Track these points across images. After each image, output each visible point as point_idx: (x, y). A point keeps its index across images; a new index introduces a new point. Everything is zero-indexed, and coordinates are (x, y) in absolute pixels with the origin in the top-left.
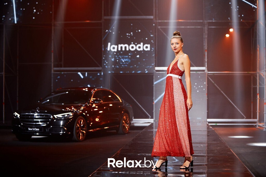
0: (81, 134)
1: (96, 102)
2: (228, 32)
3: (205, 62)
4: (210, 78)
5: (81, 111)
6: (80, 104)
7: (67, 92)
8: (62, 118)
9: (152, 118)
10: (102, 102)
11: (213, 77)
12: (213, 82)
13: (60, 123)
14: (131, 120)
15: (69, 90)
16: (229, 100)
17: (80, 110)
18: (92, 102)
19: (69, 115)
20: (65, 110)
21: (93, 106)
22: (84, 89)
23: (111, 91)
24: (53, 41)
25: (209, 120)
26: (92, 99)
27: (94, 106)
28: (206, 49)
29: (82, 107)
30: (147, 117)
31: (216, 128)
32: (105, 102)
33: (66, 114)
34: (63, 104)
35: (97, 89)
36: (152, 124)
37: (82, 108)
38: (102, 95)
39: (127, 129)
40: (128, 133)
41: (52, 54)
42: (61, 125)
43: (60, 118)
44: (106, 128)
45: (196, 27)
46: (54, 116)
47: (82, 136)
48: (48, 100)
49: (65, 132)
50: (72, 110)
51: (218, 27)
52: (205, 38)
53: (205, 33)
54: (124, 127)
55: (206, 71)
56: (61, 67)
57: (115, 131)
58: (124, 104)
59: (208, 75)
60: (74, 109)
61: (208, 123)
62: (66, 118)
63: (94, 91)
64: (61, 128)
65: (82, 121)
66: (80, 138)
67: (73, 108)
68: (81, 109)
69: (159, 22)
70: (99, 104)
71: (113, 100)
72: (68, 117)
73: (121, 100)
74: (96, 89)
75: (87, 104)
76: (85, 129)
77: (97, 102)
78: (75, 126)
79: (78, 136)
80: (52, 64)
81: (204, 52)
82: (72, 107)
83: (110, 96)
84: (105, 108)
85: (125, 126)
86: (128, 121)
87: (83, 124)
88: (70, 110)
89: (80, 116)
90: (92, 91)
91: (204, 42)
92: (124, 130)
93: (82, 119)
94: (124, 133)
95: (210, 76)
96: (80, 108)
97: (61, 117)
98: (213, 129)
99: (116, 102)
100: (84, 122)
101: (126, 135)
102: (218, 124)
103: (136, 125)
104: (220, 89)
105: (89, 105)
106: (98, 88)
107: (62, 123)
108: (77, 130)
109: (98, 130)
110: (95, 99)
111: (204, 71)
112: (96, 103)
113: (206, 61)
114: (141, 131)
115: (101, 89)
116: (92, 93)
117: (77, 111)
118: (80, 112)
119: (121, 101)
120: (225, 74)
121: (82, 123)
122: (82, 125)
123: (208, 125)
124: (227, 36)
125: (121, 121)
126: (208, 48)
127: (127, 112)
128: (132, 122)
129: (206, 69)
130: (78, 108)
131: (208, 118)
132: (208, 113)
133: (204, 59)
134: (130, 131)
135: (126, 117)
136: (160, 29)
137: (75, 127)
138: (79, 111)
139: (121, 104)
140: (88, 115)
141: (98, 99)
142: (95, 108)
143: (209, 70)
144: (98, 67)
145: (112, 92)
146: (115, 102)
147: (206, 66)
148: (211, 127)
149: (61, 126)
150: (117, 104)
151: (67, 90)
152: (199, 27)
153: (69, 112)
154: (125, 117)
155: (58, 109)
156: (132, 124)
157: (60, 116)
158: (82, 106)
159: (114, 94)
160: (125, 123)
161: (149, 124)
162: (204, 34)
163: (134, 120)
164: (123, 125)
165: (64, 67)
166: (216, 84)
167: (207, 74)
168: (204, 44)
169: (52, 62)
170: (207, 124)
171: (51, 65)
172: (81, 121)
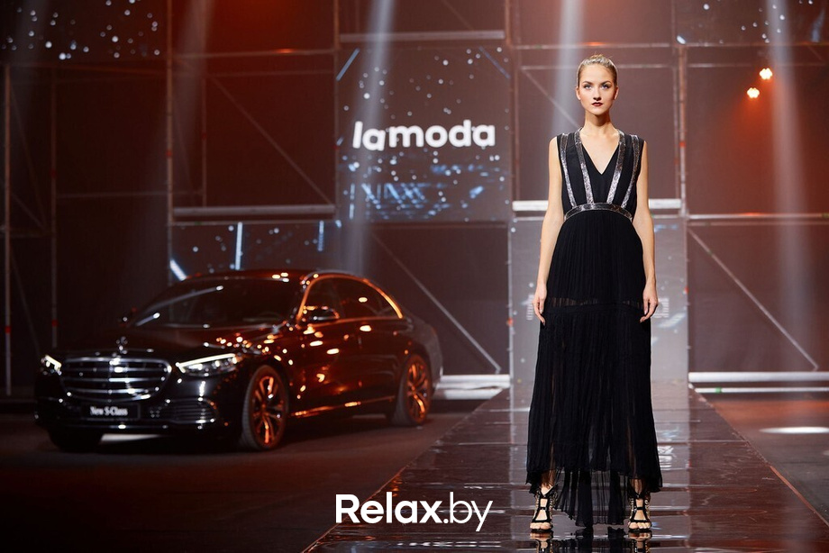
0: (267, 427)
1: (315, 318)
2: (756, 83)
3: (680, 182)
4: (696, 237)
5: (267, 349)
6: (263, 327)
7: (219, 288)
8: (204, 371)
9: (505, 371)
10: (337, 316)
11: (706, 231)
12: (708, 250)
13: (197, 390)
14: (434, 378)
15: (226, 278)
16: (762, 308)
17: (264, 346)
18: (304, 320)
19: (226, 364)
20: (212, 346)
21: (306, 333)
22: (276, 277)
23: (365, 281)
24: (170, 119)
25: (696, 376)
26: (303, 310)
27: (310, 330)
28: (682, 137)
29: (269, 337)
30: (488, 370)
31: (720, 404)
32: (347, 317)
33: (216, 360)
34: (206, 326)
35: (319, 275)
36: (505, 392)
37: (270, 340)
38: (337, 293)
39: (423, 409)
40: (426, 422)
41: (170, 162)
42: (201, 395)
43: (196, 371)
44: (352, 404)
45: (649, 66)
46: (178, 364)
47: (270, 434)
48: (157, 316)
49: (212, 420)
50: (237, 345)
51: (719, 65)
52: (679, 102)
53: (678, 84)
54: (412, 400)
55: (683, 212)
56: (199, 204)
57: (382, 416)
58: (411, 327)
59: (688, 227)
60: (245, 342)
61: (691, 386)
62: (218, 373)
63: (308, 283)
64: (200, 407)
65: (271, 381)
66: (264, 439)
67: (239, 339)
68: (267, 342)
69: (523, 51)
70: (328, 324)
71: (375, 311)
72: (222, 369)
73: (402, 312)
74: (316, 276)
75: (288, 325)
76: (279, 407)
77: (320, 319)
78: (247, 398)
79: (258, 431)
80: (170, 196)
81: (676, 149)
82: (238, 334)
83: (363, 300)
84: (346, 337)
85: (416, 397)
86: (423, 382)
87: (275, 390)
88: (230, 344)
89: (265, 366)
90: (303, 282)
91: (675, 116)
92: (412, 411)
93: (271, 375)
94: (413, 421)
95: (695, 229)
96: (263, 337)
97: (200, 367)
98: (708, 404)
99: (384, 318)
100: (277, 386)
101: (419, 428)
102: (725, 390)
103: (452, 394)
104: (730, 274)
105: (295, 329)
106: (322, 272)
107: (202, 388)
108: (256, 412)
109: (324, 411)
110: (312, 308)
111: (675, 211)
112: (317, 322)
113: (683, 177)
114: (466, 417)
115: (332, 276)
116: (304, 287)
117: (252, 348)
118: (264, 351)
119: (400, 316)
120: (747, 224)
121: (269, 388)
122: (271, 396)
123: (691, 392)
124: (753, 93)
125: (402, 381)
126: (687, 135)
127: (420, 352)
128: (438, 386)
129: (684, 205)
130: (256, 337)
131: (692, 368)
132: (692, 354)
133: (677, 174)
134: (431, 416)
135: (417, 370)
136: (529, 75)
137: (246, 402)
138: (259, 347)
139: (400, 325)
140: (291, 362)
141: (325, 308)
142: (313, 338)
143: (692, 209)
144: (323, 202)
145: (370, 285)
146: (378, 318)
147: (683, 195)
148: (703, 400)
149: (200, 399)
150: (385, 325)
151: (219, 278)
152: (658, 66)
153: (228, 350)
154: (414, 368)
155: (190, 343)
156: (436, 393)
157: (196, 364)
158: (268, 331)
159: (379, 290)
160: (413, 388)
161: (494, 392)
162: (675, 89)
163: (444, 378)
164: (410, 394)
165: (210, 204)
166: (718, 256)
167: (685, 224)
168: (676, 123)
169: (170, 187)
170: (690, 390)
171: (165, 199)
172: (266, 384)
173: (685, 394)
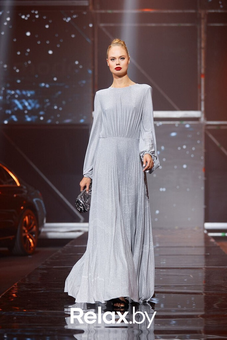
3: (201, 100)
4: (210, 136)
9: (86, 221)
12: (218, 144)
14: (40, 225)
25: (209, 226)
28: (203, 71)
30: (75, 219)
31: (224, 244)
36: (85, 234)
39: (32, 245)
40: (34, 253)
45: (182, 25)
52: (201, 48)
53: (201, 37)
54: (25, 240)
55: (202, 120)
57: (6, 249)
58: (26, 192)
59: (206, 129)
61: (205, 232)
69: (101, 14)
71: (2, 181)
81: (199, 78)
85: (28, 237)
86: (33, 227)
91: (199, 56)
92: (25, 245)
94: (26, 252)
95: (210, 131)
98: (216, 243)
99: (8, 186)
101: (30, 257)
103: (51, 235)
111: (197, 119)
113: (203, 97)
114: (59, 250)
119: (19, 184)
123: (206, 235)
125: (19, 227)
127: (31, 207)
128: (43, 230)
129: (203, 115)
131: (207, 220)
132: (207, 211)
133: (199, 95)
134: (37, 249)
135: (29, 219)
136: (104, 30)
139: (18, 190)
146: (5, 185)
147: (203, 109)
148: (213, 241)
152: (188, 25)
154: (27, 218)
156: (42, 234)
160: (26, 231)
161: (79, 234)
162: (199, 40)
163: (47, 225)
164: (24, 235)
167: (204, 127)
168: (199, 62)
173: (202, 237)
